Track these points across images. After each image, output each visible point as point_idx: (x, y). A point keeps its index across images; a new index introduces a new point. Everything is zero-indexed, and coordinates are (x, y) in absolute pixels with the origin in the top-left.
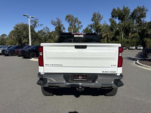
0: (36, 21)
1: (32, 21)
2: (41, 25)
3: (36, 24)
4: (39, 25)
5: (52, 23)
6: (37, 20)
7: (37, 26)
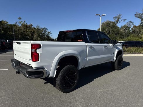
0: (119, 17)
1: (115, 17)
2: (124, 20)
3: (119, 20)
4: (122, 20)
5: (136, 17)
6: (121, 15)
7: (120, 22)
